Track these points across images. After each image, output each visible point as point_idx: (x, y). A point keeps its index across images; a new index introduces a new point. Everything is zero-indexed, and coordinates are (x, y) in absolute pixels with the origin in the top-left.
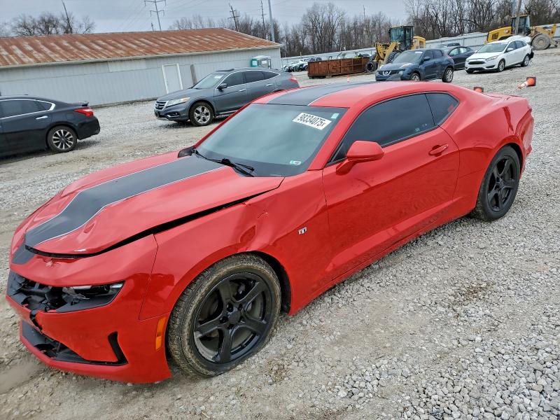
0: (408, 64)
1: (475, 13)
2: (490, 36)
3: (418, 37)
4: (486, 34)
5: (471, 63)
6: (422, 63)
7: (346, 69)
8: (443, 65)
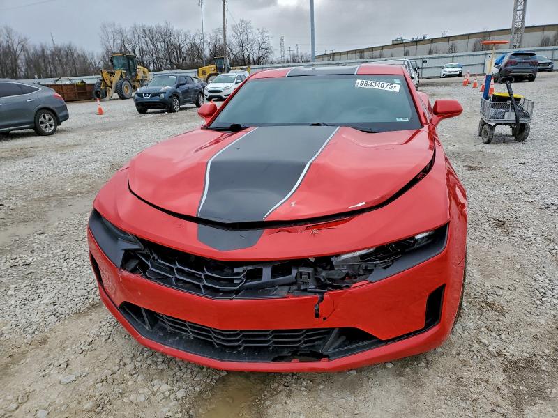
0: (167, 88)
1: (169, 54)
2: (200, 72)
3: (140, 67)
4: (197, 70)
5: (210, 91)
6: (178, 87)
7: (70, 95)
8: (196, 91)
